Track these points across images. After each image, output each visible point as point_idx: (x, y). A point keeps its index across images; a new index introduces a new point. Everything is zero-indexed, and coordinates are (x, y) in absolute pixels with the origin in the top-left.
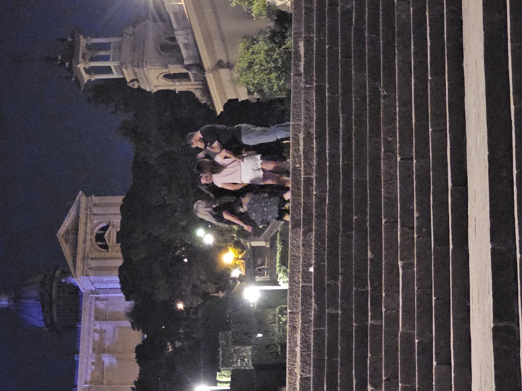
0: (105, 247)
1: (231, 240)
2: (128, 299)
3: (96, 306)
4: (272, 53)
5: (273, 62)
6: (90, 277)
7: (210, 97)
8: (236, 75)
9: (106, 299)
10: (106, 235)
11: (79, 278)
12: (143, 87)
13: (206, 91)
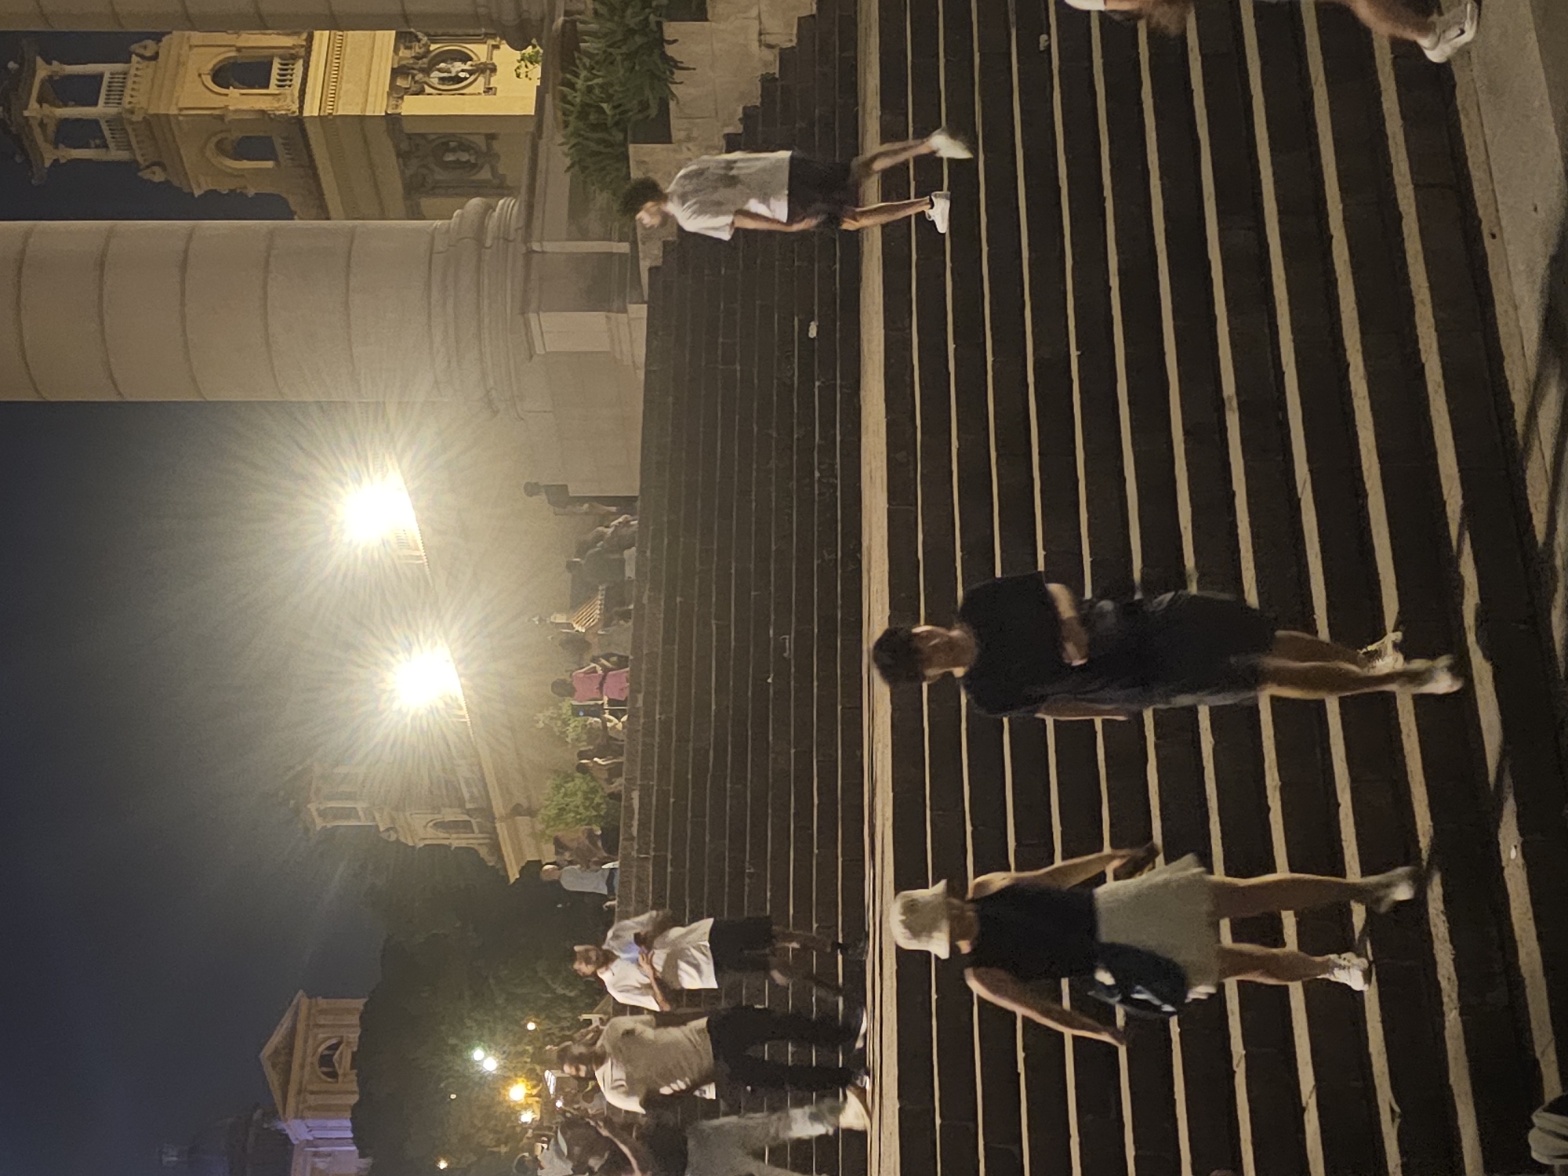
0: (334, 1075)
1: (523, 1067)
2: (362, 1155)
3: (314, 1164)
4: (593, 796)
5: (593, 807)
6: (306, 1121)
7: (501, 858)
8: (540, 827)
9: (329, 1155)
10: (336, 1056)
11: (289, 1122)
12: (403, 840)
13: (496, 848)
